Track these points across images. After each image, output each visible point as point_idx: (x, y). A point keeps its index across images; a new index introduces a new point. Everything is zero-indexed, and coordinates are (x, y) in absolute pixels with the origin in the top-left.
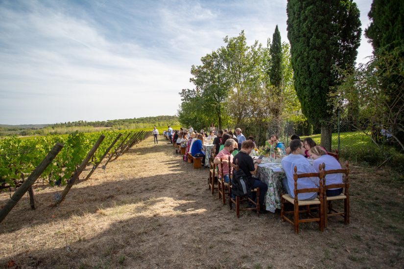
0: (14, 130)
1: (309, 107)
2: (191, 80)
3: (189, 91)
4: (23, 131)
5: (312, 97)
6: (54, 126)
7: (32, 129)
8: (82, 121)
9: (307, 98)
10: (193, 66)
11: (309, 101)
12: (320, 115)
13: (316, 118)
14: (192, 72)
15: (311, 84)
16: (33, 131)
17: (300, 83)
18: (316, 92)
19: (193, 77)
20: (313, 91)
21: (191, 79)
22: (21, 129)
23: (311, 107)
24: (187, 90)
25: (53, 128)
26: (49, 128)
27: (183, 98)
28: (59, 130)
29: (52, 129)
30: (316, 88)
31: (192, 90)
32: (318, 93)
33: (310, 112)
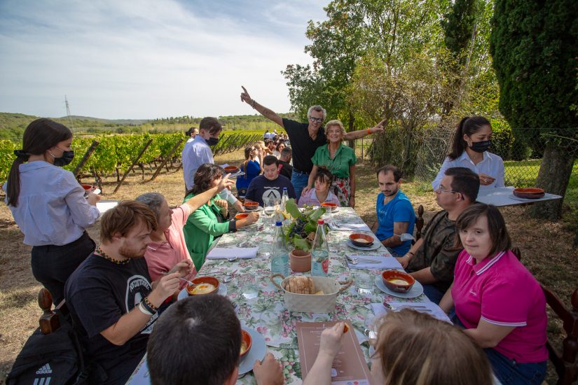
0: (110, 126)
1: (518, 97)
2: (307, 49)
3: (299, 68)
4: (120, 127)
5: (533, 67)
6: (154, 122)
7: (130, 125)
8: (188, 117)
9: (517, 71)
10: (311, 23)
11: (522, 80)
12: (547, 119)
13: (533, 126)
14: (309, 34)
15: (538, 29)
16: (130, 128)
17: (506, 31)
18: (547, 52)
19: (311, 43)
20: (540, 50)
21: (306, 47)
22: (118, 126)
23: (524, 97)
24: (295, 67)
25: (153, 124)
26: (148, 124)
27: (289, 81)
28: (159, 127)
29: (151, 126)
30: (551, 39)
31: (306, 67)
32: (554, 54)
33: (520, 110)
